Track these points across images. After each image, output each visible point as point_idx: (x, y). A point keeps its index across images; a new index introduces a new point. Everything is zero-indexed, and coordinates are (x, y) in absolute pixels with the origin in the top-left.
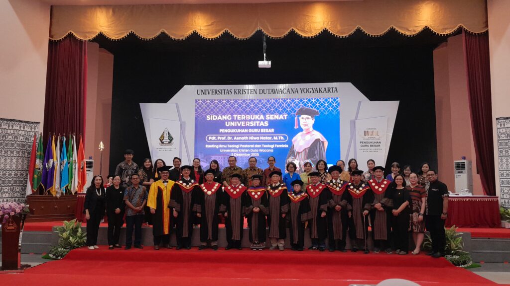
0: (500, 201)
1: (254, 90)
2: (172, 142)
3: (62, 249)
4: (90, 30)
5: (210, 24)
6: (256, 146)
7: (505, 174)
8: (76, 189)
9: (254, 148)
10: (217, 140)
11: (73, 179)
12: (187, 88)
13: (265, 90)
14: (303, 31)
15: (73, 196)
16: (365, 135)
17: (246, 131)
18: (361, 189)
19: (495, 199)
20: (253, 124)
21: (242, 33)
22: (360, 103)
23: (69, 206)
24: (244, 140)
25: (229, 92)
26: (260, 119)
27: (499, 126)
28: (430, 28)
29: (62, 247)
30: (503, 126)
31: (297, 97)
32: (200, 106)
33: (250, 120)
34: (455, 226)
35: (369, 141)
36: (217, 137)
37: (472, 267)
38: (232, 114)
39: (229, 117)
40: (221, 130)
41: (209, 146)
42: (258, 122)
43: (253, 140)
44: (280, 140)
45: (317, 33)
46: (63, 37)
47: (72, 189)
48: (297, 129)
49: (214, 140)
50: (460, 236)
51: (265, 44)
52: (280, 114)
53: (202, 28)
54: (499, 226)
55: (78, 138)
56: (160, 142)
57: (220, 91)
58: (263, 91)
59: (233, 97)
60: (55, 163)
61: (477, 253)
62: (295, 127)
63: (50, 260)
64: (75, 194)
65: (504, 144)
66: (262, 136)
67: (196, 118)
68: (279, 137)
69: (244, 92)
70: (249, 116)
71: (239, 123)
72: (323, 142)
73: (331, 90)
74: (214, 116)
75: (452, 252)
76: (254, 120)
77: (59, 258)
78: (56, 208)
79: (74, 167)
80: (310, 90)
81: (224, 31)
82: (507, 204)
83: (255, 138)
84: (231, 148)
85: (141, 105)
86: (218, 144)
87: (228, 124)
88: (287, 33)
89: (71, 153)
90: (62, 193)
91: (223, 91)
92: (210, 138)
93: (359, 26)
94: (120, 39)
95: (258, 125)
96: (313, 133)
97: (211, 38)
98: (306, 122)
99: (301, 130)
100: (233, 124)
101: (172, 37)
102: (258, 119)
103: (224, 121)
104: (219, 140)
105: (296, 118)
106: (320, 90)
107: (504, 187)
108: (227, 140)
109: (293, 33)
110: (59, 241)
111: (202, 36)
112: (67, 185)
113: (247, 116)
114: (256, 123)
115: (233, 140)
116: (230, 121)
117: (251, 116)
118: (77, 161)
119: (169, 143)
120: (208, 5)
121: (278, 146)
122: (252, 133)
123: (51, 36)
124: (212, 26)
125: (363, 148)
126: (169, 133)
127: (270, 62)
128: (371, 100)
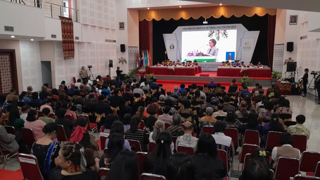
1: (204, 27)
4: (151, 18)
5: (186, 14)
7: (275, 62)
13: (208, 27)
14: (216, 16)
19: (270, 69)
21: (196, 18)
22: (244, 32)
25: (195, 29)
27: (275, 47)
28: (257, 14)
35: (246, 47)
46: (143, 20)
53: (184, 16)
54: (270, 77)
55: (148, 51)
56: (170, 48)
60: (143, 58)
64: (149, 67)
65: (275, 52)
69: (200, 28)
73: (234, 27)
79: (148, 59)
80: (225, 27)
81: (190, 18)
82: (274, 71)
85: (163, 34)
89: (147, 55)
91: (192, 28)
93: (233, 14)
94: (159, 20)
97: (186, 19)
106: (229, 27)
107: (274, 65)
109: (212, 17)
111: (183, 19)
112: (147, 64)
119: (173, 48)
123: (139, 20)
125: (244, 49)
126: (173, 45)
127: (207, 22)
128: (249, 31)
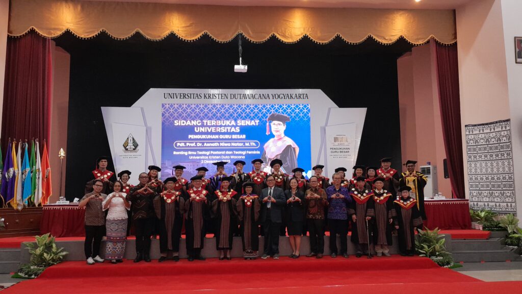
0: (471, 204)
1: (225, 94)
2: (137, 149)
3: (36, 267)
4: (57, 27)
5: (188, 25)
6: (228, 152)
7: (474, 178)
8: (40, 200)
9: (225, 155)
10: (186, 147)
11: (37, 189)
12: (152, 91)
13: (236, 95)
14: (284, 36)
15: (37, 208)
16: (335, 141)
17: (217, 137)
18: (364, 194)
19: (466, 202)
20: (223, 130)
21: (223, 36)
22: (330, 109)
23: (31, 220)
24: (215, 147)
25: (199, 97)
26: (231, 125)
27: (468, 133)
28: (405, 37)
29: (35, 265)
30: (471, 133)
31: (268, 102)
32: (167, 110)
33: (221, 126)
34: (437, 228)
35: (338, 147)
36: (185, 143)
37: (454, 267)
38: (202, 120)
39: (199, 123)
40: (190, 136)
41: (178, 153)
42: (229, 128)
43: (224, 147)
44: (252, 146)
45: (298, 39)
46: (24, 33)
47: (35, 201)
48: (269, 135)
49: (183, 147)
50: (442, 238)
51: (240, 48)
52: (252, 119)
53: (179, 29)
54: (469, 227)
55: (41, 144)
56: (124, 149)
57: (189, 95)
58: (234, 96)
59: (203, 101)
60: (16, 172)
61: (456, 253)
62: (267, 134)
63: (23, 280)
64: (38, 206)
65: (472, 150)
66: (233, 142)
67: (163, 124)
68: (251, 143)
69: (214, 97)
70: (220, 121)
71: (209, 128)
72: (294, 148)
73: (302, 97)
74: (182, 121)
75: (437, 253)
76: (225, 126)
77: (33, 276)
78: (17, 223)
79: (37, 177)
80: (281, 96)
81: (203, 33)
82: (476, 206)
83: (226, 145)
84: (201, 155)
85: (102, 108)
86: (187, 150)
87: (197, 130)
88: (268, 37)
89: (34, 161)
90: (24, 205)
91: (192, 95)
92: (178, 144)
93: (339, 33)
94: (91, 38)
95: (229, 131)
96: (284, 139)
97: (189, 39)
98: (278, 128)
99: (273, 136)
100: (202, 130)
101: (148, 37)
102: (230, 125)
103: (193, 127)
104: (188, 146)
105: (268, 124)
106: (291, 96)
107: (472, 190)
108: (197, 147)
109: (274, 38)
110: (32, 258)
111: (180, 37)
112: (30, 196)
113: (217, 121)
114: (227, 129)
115: (203, 147)
116: (200, 126)
117: (222, 121)
118: (41, 170)
119: (134, 149)
120: (186, 5)
121: (250, 153)
122: (223, 139)
123: (9, 31)
124: (191, 27)
125: (333, 154)
126: (133, 139)
127: (246, 66)
128: (340, 107)
